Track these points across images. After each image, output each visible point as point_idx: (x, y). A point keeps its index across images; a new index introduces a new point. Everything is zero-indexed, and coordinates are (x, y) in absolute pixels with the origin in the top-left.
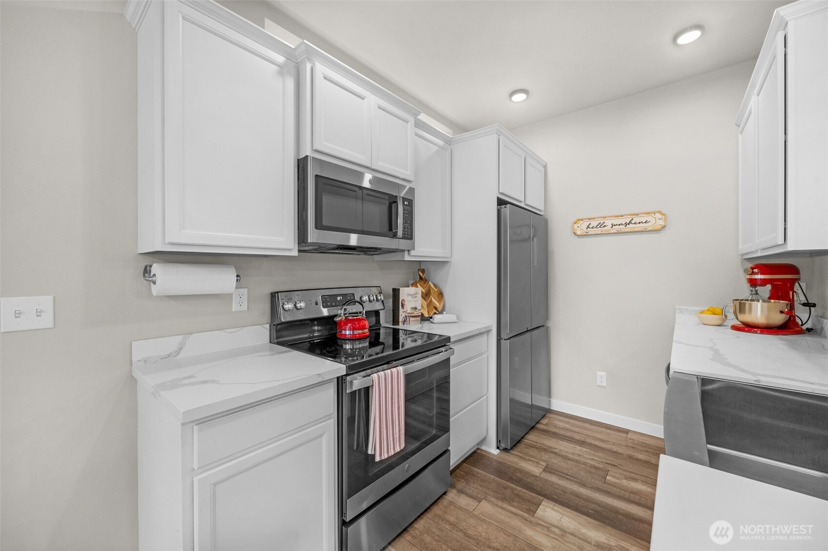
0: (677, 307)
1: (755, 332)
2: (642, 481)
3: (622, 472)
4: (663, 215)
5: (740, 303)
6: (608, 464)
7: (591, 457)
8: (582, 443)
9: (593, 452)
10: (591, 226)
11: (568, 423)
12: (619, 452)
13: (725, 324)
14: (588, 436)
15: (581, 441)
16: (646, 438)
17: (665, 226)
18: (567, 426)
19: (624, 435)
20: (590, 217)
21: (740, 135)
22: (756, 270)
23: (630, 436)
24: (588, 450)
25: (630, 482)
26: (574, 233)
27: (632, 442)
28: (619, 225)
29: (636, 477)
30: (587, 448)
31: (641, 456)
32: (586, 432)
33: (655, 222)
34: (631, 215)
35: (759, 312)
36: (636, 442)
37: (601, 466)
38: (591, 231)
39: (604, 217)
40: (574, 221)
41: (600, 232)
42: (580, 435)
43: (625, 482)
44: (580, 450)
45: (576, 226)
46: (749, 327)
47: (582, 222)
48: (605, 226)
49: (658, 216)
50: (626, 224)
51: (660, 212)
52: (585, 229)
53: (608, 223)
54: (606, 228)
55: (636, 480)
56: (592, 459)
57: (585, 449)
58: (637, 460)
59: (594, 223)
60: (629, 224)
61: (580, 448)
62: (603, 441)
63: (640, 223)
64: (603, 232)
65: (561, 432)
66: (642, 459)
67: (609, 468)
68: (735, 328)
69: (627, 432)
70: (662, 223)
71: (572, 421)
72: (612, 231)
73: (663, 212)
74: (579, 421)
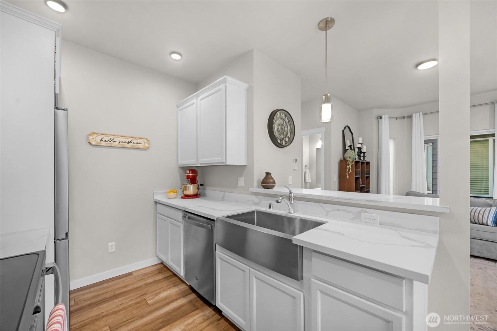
0: (155, 191)
1: (190, 198)
2: (162, 291)
3: (151, 294)
4: (149, 141)
5: (185, 186)
6: (141, 296)
7: (129, 300)
8: (115, 296)
9: (127, 297)
10: (103, 140)
11: (92, 292)
12: (139, 286)
13: (177, 197)
14: (113, 290)
15: (113, 296)
16: (142, 271)
17: (148, 148)
18: (93, 294)
19: (131, 276)
20: (103, 133)
21: (179, 111)
22: (191, 172)
23: (134, 274)
24: (123, 298)
25: (159, 296)
26: (89, 142)
27: (139, 277)
28: (124, 142)
29: (159, 291)
30: (122, 297)
31: (150, 280)
32: (110, 289)
33: (144, 144)
34: (132, 138)
35: (191, 189)
36: (141, 276)
37: (139, 300)
38: (103, 143)
39: (114, 135)
40: (89, 133)
41: (110, 145)
42: (108, 293)
43: (157, 298)
44: (119, 301)
45: (91, 137)
46: (186, 196)
47: (96, 135)
48: (114, 141)
49: (146, 141)
50: (128, 143)
51: (147, 139)
52: (99, 142)
53: (117, 140)
54: (115, 143)
55: (160, 293)
56: (131, 300)
57: (121, 299)
58: (150, 283)
59: (106, 138)
60: (130, 143)
61: (118, 300)
62: (125, 287)
63: (136, 143)
64: (113, 145)
65: (94, 301)
66: (151, 281)
67: (144, 297)
68: (182, 198)
69: (131, 274)
70: (147, 145)
71: (93, 289)
72: (119, 146)
73: (149, 140)
74: (97, 286)
